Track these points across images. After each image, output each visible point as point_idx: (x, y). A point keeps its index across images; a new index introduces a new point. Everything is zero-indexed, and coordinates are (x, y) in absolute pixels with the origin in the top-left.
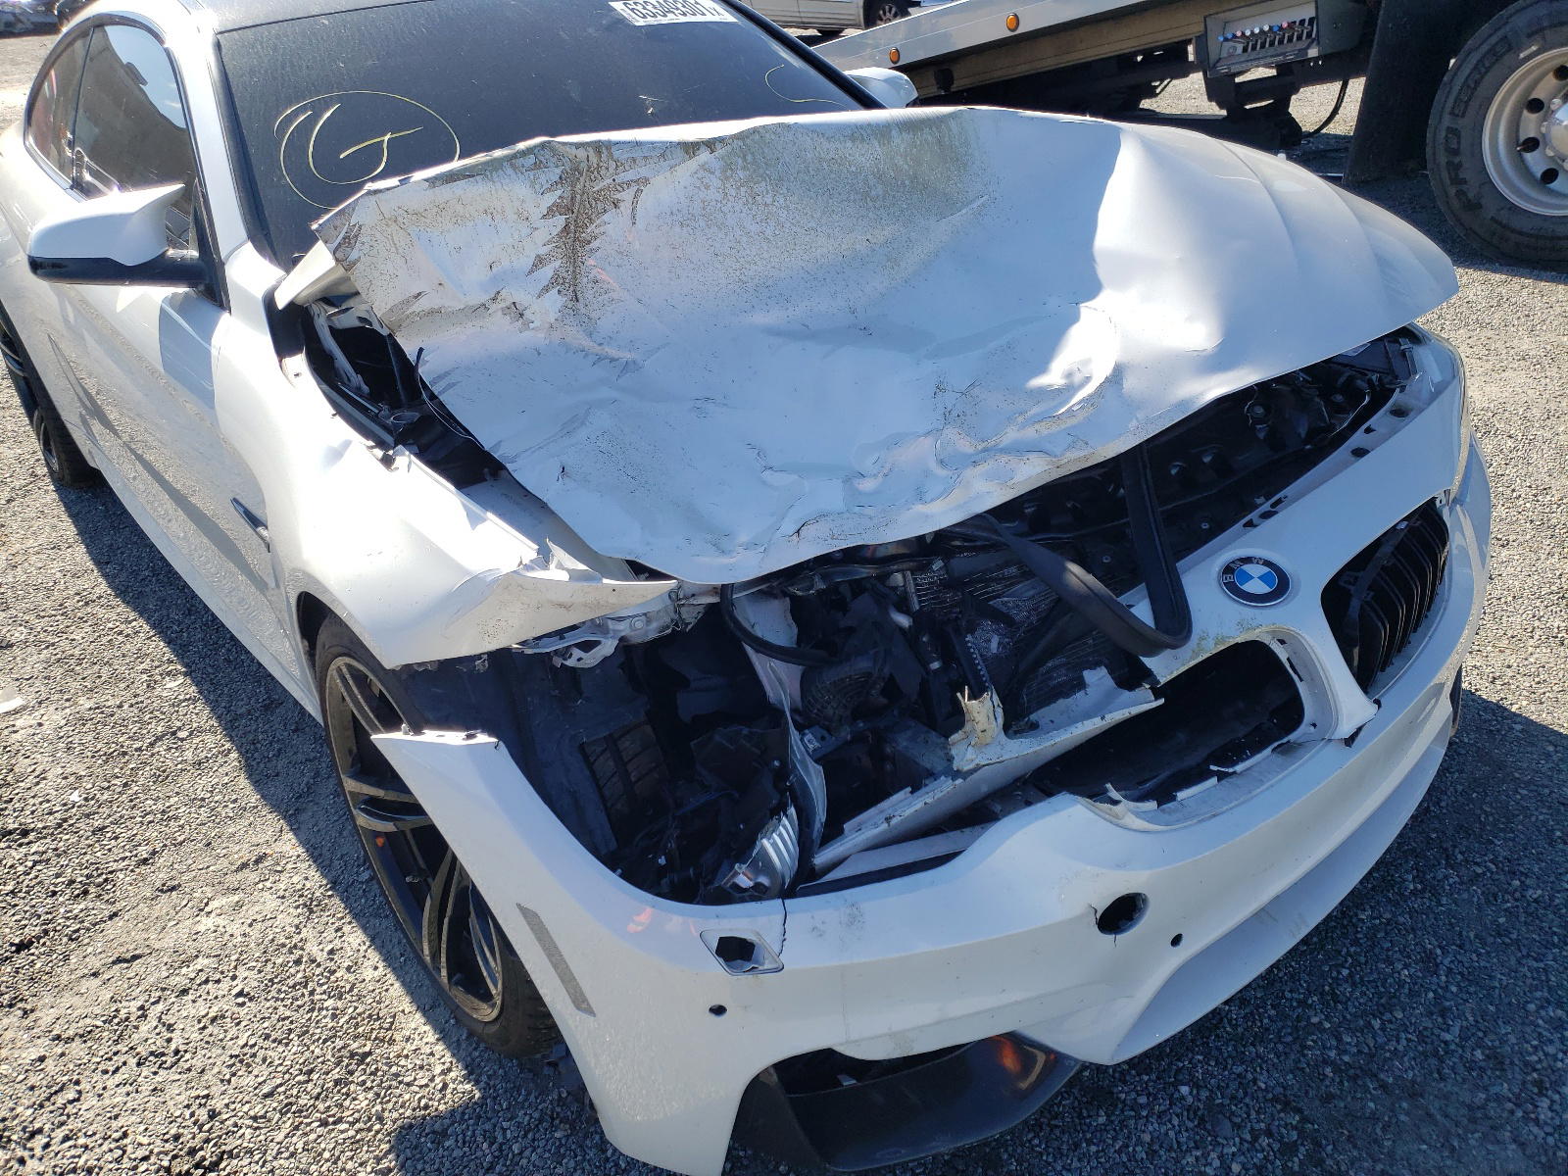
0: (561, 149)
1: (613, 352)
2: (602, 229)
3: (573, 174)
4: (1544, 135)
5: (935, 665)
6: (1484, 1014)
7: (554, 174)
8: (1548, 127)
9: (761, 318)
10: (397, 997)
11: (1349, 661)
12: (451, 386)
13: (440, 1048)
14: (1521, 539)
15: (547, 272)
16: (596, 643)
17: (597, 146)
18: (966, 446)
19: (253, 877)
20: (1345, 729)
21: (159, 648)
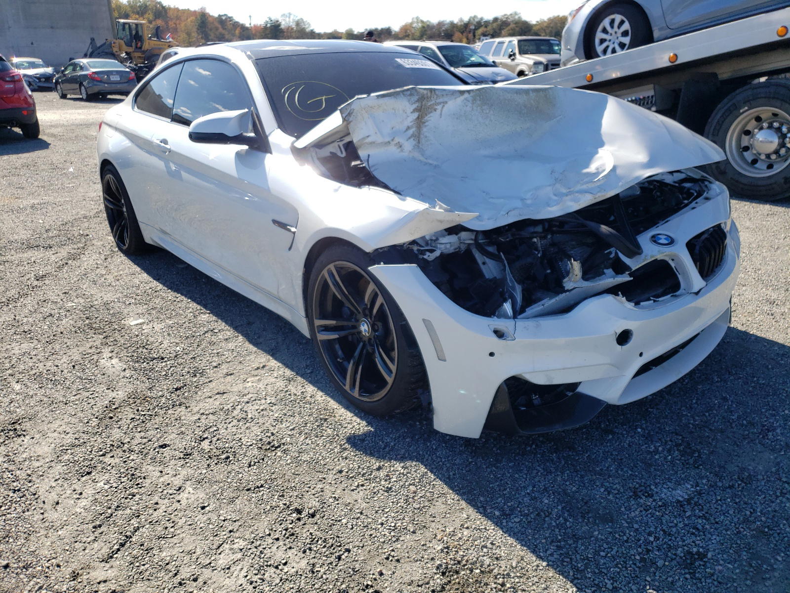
0: (418, 90)
1: (430, 161)
2: (429, 119)
3: (422, 98)
4: (751, 145)
5: (549, 271)
6: (746, 412)
7: (416, 98)
8: (753, 141)
9: (484, 152)
10: (333, 404)
11: (696, 266)
12: (376, 169)
13: (355, 418)
14: (750, 284)
15: (411, 132)
16: (435, 250)
17: (431, 90)
18: (564, 191)
19: (263, 372)
20: (696, 290)
21: (194, 305)
